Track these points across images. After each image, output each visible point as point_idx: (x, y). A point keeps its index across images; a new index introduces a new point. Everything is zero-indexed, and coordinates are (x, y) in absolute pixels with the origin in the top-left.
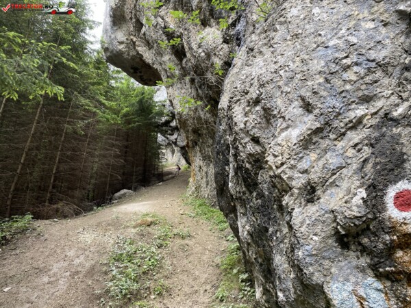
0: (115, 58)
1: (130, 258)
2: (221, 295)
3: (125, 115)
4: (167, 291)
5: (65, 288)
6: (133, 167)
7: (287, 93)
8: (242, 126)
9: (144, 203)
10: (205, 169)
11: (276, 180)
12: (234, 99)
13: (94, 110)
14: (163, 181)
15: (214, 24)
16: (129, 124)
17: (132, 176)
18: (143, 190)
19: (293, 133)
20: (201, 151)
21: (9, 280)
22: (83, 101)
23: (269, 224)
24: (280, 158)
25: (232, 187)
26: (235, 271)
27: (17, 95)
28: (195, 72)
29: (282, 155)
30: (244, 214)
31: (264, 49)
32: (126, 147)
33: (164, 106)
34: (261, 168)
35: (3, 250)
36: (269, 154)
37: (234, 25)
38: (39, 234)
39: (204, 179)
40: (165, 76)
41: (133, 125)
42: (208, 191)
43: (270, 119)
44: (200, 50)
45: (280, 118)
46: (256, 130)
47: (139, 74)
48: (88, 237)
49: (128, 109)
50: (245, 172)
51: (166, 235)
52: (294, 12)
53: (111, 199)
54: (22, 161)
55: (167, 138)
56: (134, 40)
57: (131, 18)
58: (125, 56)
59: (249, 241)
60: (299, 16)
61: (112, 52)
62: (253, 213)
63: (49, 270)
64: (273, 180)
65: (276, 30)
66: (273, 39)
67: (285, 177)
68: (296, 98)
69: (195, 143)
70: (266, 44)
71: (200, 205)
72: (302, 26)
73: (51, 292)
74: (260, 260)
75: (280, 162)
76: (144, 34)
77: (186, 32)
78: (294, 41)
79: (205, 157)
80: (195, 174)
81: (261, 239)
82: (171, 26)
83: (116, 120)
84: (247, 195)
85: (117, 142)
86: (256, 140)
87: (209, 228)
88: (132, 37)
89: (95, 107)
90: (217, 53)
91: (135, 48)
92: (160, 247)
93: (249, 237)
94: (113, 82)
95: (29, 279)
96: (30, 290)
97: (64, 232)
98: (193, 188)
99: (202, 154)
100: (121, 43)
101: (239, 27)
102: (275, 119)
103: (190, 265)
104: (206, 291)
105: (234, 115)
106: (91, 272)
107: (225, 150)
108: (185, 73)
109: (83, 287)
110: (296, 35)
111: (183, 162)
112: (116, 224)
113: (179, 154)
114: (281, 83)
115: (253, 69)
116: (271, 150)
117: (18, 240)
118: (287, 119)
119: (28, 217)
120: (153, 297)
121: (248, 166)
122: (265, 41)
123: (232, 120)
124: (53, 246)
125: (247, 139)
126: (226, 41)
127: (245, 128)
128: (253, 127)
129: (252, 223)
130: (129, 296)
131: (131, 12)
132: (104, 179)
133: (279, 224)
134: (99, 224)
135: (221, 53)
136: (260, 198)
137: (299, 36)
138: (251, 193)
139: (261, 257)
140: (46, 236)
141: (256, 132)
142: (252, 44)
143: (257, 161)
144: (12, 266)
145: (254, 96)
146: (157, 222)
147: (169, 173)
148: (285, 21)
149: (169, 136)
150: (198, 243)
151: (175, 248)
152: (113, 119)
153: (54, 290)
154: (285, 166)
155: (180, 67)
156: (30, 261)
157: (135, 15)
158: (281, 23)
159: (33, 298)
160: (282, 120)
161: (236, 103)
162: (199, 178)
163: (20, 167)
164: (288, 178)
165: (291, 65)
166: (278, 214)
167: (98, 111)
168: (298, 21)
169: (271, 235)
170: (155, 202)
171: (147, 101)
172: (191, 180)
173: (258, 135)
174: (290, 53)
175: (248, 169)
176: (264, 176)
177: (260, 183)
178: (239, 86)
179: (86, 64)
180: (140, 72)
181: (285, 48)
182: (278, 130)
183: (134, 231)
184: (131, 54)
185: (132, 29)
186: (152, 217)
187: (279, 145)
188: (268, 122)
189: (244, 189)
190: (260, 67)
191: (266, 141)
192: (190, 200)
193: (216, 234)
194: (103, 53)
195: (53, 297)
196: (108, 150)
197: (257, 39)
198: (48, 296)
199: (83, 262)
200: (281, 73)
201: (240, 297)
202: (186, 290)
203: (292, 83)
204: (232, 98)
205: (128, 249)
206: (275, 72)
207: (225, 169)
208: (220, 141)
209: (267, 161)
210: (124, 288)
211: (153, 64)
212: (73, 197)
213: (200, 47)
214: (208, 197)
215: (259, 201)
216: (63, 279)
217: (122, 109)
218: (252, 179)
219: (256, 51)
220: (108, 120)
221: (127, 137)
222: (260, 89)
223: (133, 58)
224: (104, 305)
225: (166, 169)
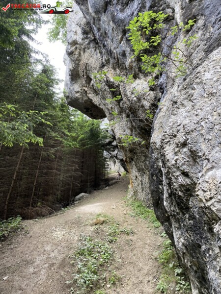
0: (74, 103)
1: (90, 252)
2: (162, 288)
3: (81, 140)
4: (119, 281)
5: (45, 277)
6: (87, 176)
7: (209, 140)
8: (174, 162)
9: (97, 204)
10: (140, 178)
11: (207, 211)
12: (165, 140)
13: (61, 139)
14: (109, 185)
15: (142, 77)
16: (84, 146)
17: (87, 182)
18: (96, 193)
19: (217, 173)
20: (136, 165)
21: (7, 271)
22: (54, 134)
23: (201, 242)
24: (209, 193)
25: (167, 206)
26: (171, 265)
27: (12, 144)
28: (130, 111)
29: (210, 191)
30: (179, 228)
31: (185, 102)
32: (83, 162)
33: (107, 131)
34: (191, 195)
35: (2, 245)
36: (199, 190)
37: (157, 78)
38: (26, 232)
39: (140, 186)
40: (108, 113)
41: (87, 146)
42: (144, 195)
43: (196, 159)
44: (133, 96)
45: (205, 159)
46: (185, 166)
47: (90, 112)
48: (59, 234)
49: (83, 136)
50: (178, 198)
51: (115, 232)
52: (208, 76)
53: (73, 201)
54: (14, 178)
55: (111, 154)
56: (86, 90)
57: (83, 75)
58: (80, 101)
59: (185, 251)
60: (212, 79)
61: (71, 98)
62: (187, 231)
63: (34, 262)
64: (204, 210)
65: (194, 89)
66: (192, 96)
67: (214, 209)
68: (217, 144)
69: (132, 159)
70: (186, 99)
71: (138, 206)
72: (216, 87)
73: (35, 281)
74: (195, 268)
75: (209, 197)
76: (93, 85)
77: (122, 84)
78: (210, 98)
79: (139, 169)
80: (132, 182)
81: (195, 252)
82: (111, 80)
83: (76, 145)
84: (180, 216)
85: (76, 160)
86: (185, 174)
87: (147, 225)
88: (84, 88)
89: (61, 137)
90: (146, 98)
91: (86, 95)
92: (111, 242)
93: (183, 248)
94: (72, 117)
95: (20, 269)
96: (21, 279)
97: (43, 230)
98: (132, 193)
99: (137, 167)
100: (77, 92)
101: (161, 80)
102: (200, 159)
103: (134, 257)
104: (149, 281)
105: (166, 153)
106: (63, 265)
107: (158, 173)
108: (122, 111)
109: (58, 277)
110: (212, 94)
111: (122, 170)
112: (78, 223)
113: (119, 164)
114: (203, 132)
115: (178, 118)
116: (200, 186)
117: (12, 237)
118: (211, 161)
119: (19, 219)
120: (108, 286)
121: (180, 193)
122: (185, 96)
123: (165, 156)
124: (35, 242)
125: (178, 173)
126: (152, 89)
127: (176, 164)
128: (183, 164)
129: (186, 238)
130: (91, 286)
131: (83, 72)
132: (67, 187)
133: (211, 244)
134: (66, 223)
135: (148, 98)
136: (192, 220)
137: (214, 95)
138: (184, 214)
139: (195, 265)
140: (31, 233)
141: (185, 168)
142: (176, 98)
143: (188, 190)
144: (9, 259)
145: (182, 140)
146: (108, 221)
147: (113, 179)
148: (201, 82)
149: (111, 152)
150: (139, 239)
151: (122, 243)
152: (73, 145)
153: (37, 280)
154: (213, 200)
155: (118, 107)
156: (21, 255)
157: (86, 73)
158: (198, 83)
159: (23, 286)
160: (206, 161)
161: (166, 144)
162: (136, 185)
163: (13, 182)
164: (217, 210)
165: (210, 118)
166: (209, 235)
167: (63, 140)
168: (212, 83)
169: (204, 251)
170: (105, 203)
171: (95, 129)
172: (130, 186)
173: (188, 171)
174: (208, 108)
175: (180, 196)
176: (194, 202)
177: (191, 208)
178: (168, 131)
179: (54, 108)
180: (91, 111)
181: (203, 104)
182: (205, 170)
183: (91, 229)
184: (84, 99)
185: (84, 82)
186: (104, 216)
187: (207, 182)
188: (195, 160)
189: (178, 211)
190: (184, 117)
191: (194, 175)
192: (130, 202)
193: (153, 231)
194: (66, 100)
195: (37, 285)
196: (70, 166)
197: (179, 94)
198: (33, 285)
199: (57, 256)
200: (203, 123)
201: (177, 289)
202: (133, 280)
203: (212, 132)
204: (164, 140)
205: (88, 245)
206: (198, 123)
207: (159, 187)
208: (154, 166)
209: (198, 195)
210: (87, 279)
211: (100, 105)
212: (47, 201)
213: (132, 93)
214: (144, 200)
215: (192, 222)
216: (43, 270)
217: (79, 136)
218: (184, 204)
219: (178, 103)
220: (70, 146)
221: (83, 155)
222: (186, 136)
223: (86, 102)
224: (73, 293)
225: (110, 176)
